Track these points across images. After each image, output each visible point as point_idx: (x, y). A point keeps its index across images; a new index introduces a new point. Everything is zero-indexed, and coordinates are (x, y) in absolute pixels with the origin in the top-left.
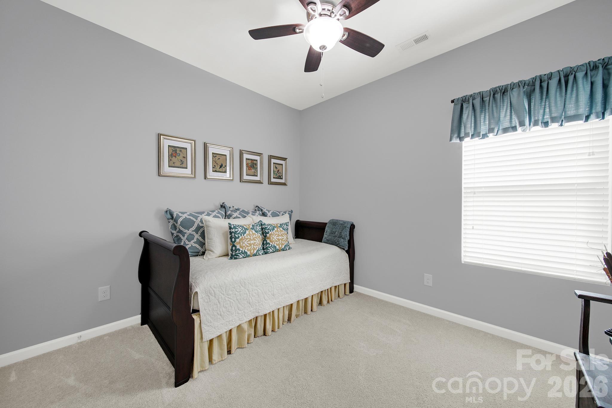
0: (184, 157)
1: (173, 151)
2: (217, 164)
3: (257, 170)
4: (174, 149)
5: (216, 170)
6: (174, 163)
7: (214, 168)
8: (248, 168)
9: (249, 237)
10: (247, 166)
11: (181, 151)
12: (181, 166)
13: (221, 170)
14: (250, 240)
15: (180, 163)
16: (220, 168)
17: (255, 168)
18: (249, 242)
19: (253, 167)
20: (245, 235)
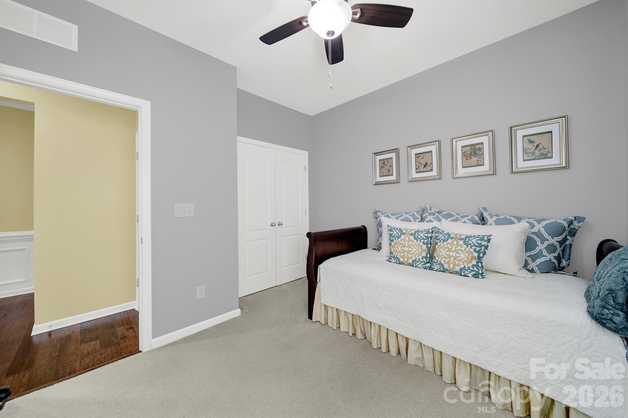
0: (390, 166)
1: (382, 163)
2: (421, 164)
3: (482, 157)
4: (383, 162)
5: (420, 171)
6: (383, 173)
7: (418, 169)
8: (464, 159)
9: (403, 242)
10: (464, 156)
11: (388, 161)
12: (388, 174)
13: (425, 169)
14: (404, 246)
15: (388, 172)
16: (424, 167)
17: (478, 154)
18: (402, 248)
19: (475, 153)
20: (399, 239)
